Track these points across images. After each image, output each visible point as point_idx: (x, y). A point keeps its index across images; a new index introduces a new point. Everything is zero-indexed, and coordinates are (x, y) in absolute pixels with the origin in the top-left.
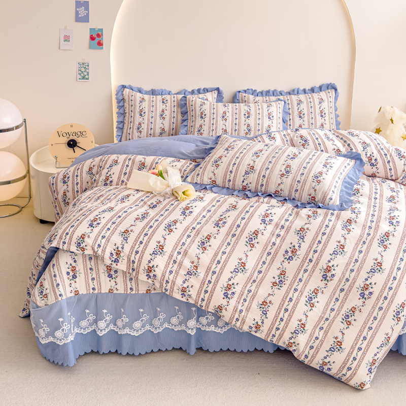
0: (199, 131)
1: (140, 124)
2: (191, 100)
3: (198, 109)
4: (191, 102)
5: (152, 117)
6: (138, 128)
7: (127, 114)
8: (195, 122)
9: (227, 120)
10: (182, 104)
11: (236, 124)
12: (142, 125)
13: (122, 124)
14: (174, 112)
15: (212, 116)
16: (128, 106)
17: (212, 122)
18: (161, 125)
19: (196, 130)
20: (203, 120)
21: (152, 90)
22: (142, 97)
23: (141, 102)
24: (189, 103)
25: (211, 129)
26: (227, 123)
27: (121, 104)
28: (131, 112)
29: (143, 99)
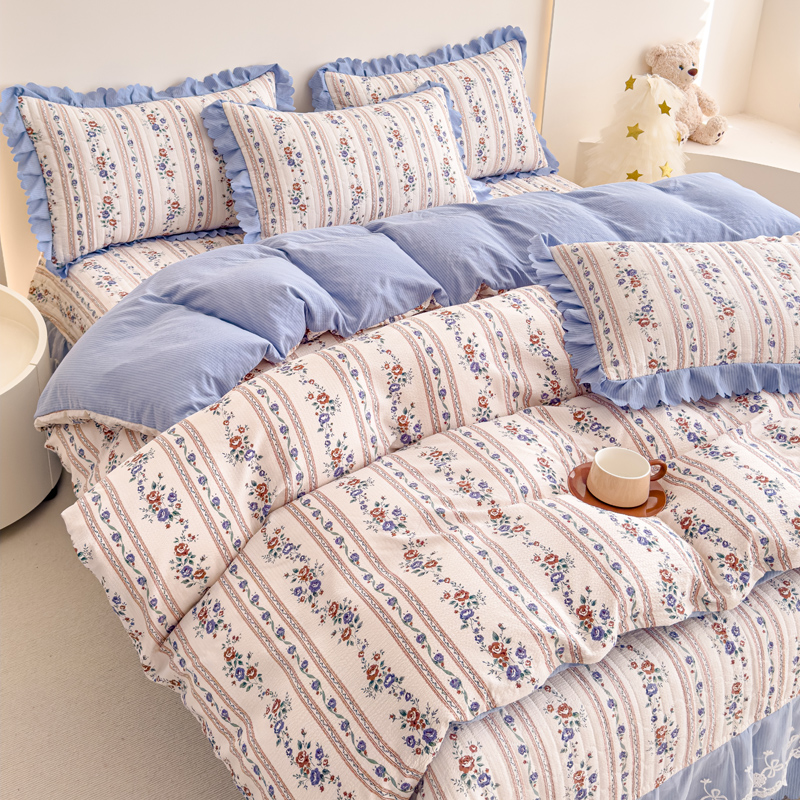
0: (296, 200)
1: (107, 201)
2: (242, 116)
3: (273, 140)
4: (244, 122)
5: (138, 175)
6: (106, 214)
7: (56, 176)
8: (276, 176)
9: (357, 161)
10: (216, 128)
11: (377, 168)
12: (115, 202)
13: (44, 207)
14: (193, 151)
15: (318, 156)
16: (52, 150)
17: (323, 174)
18: (169, 195)
19: (287, 200)
20: (297, 169)
21: (101, 90)
22: (89, 120)
23: (91, 135)
24: (239, 124)
25: (326, 192)
26: (358, 171)
27: (26, 146)
28: (67, 170)
29: (93, 124)
